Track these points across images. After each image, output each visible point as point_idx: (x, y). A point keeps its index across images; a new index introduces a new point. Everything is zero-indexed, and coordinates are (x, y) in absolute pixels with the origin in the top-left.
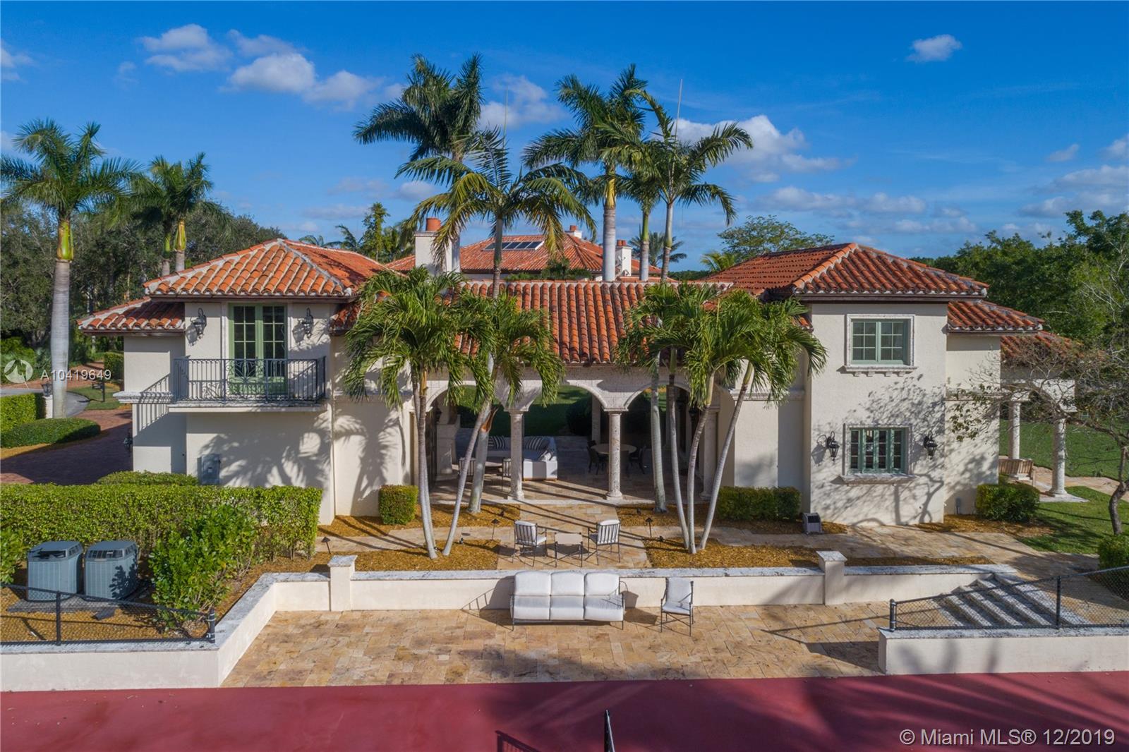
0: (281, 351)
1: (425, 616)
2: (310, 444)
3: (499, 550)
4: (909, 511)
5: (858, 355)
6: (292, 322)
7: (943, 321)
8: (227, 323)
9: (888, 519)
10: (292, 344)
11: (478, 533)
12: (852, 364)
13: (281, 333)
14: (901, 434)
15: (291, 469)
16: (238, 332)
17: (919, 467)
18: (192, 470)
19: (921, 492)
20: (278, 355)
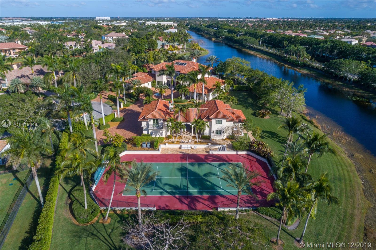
0: (158, 122)
1: (174, 148)
2: (161, 132)
3: (180, 142)
4: (221, 138)
5: (217, 123)
6: (159, 120)
7: (226, 120)
8: (153, 120)
9: (219, 139)
10: (159, 122)
11: (178, 140)
12: (216, 124)
13: (158, 121)
14: (221, 131)
15: (159, 134)
16: (154, 121)
17: (223, 134)
18: (150, 134)
19: (223, 137)
20: (158, 123)
